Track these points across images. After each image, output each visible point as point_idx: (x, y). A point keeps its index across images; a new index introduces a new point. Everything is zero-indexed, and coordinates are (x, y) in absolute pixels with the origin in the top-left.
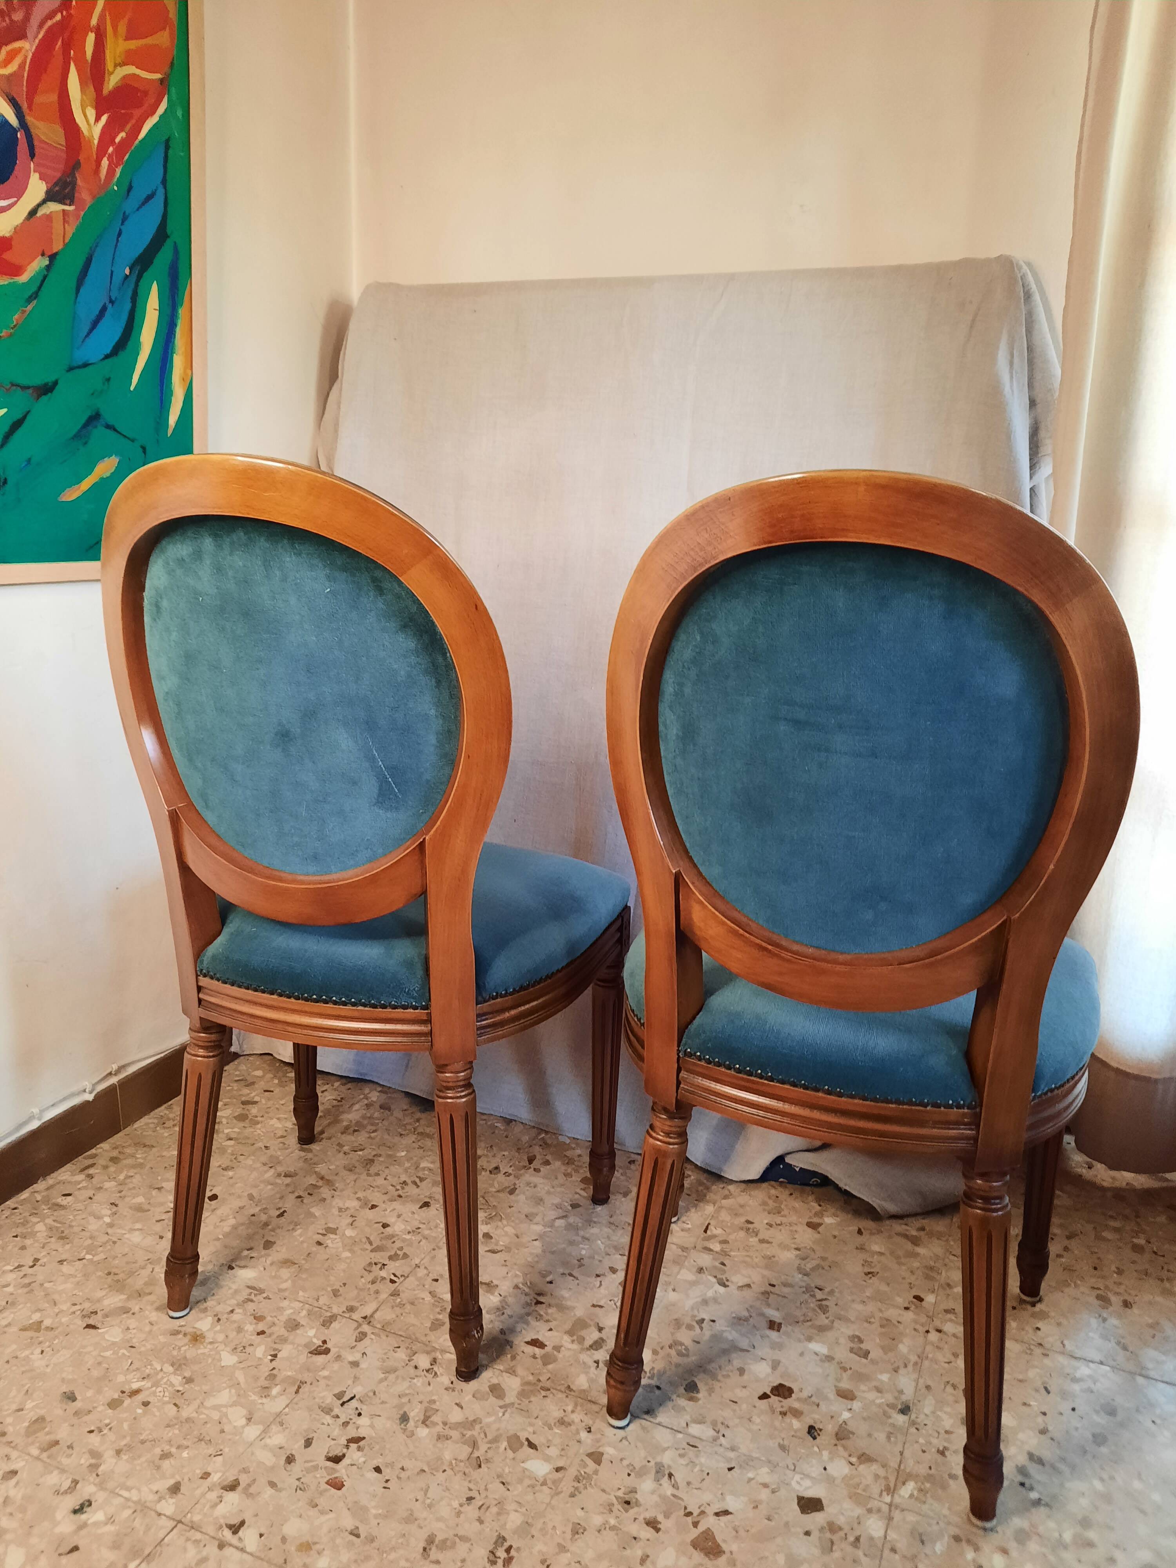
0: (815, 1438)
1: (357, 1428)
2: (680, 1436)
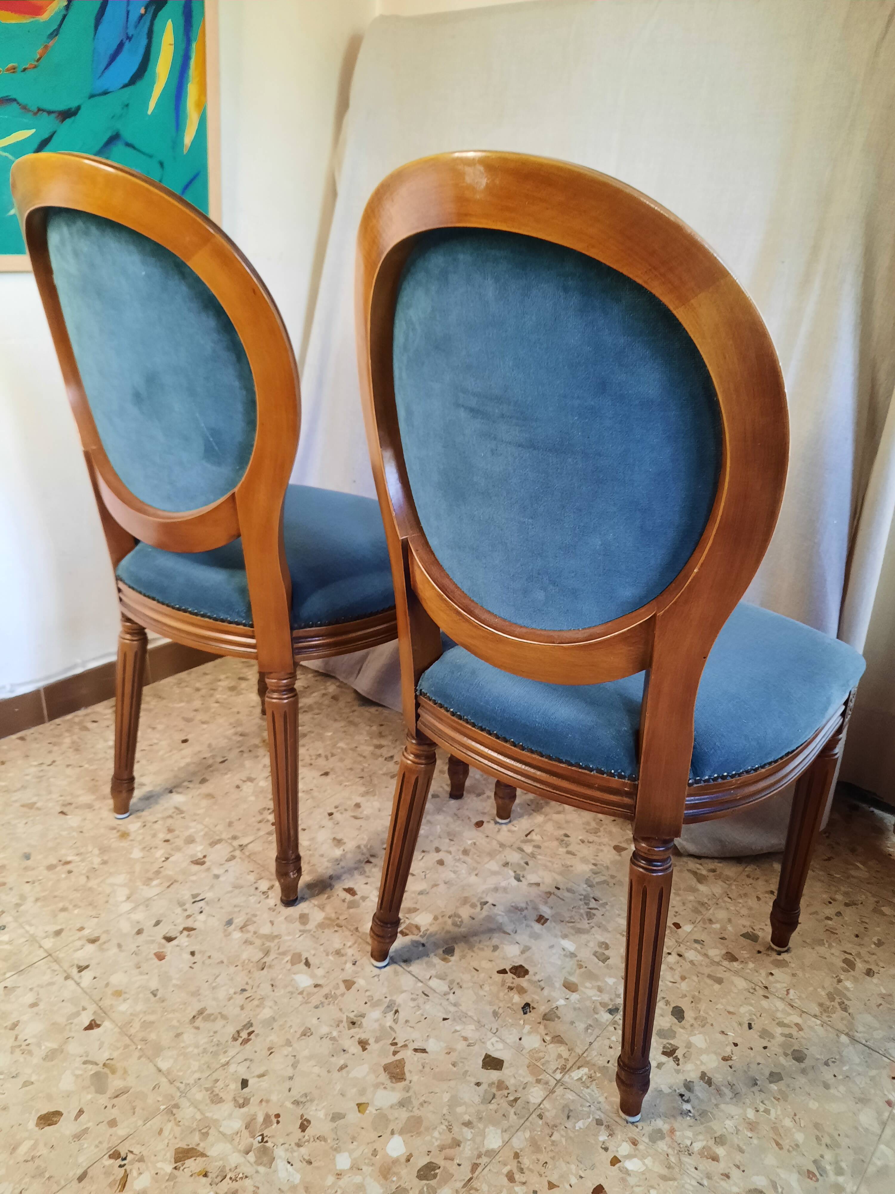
0: (525, 1013)
1: (195, 921)
2: (420, 984)
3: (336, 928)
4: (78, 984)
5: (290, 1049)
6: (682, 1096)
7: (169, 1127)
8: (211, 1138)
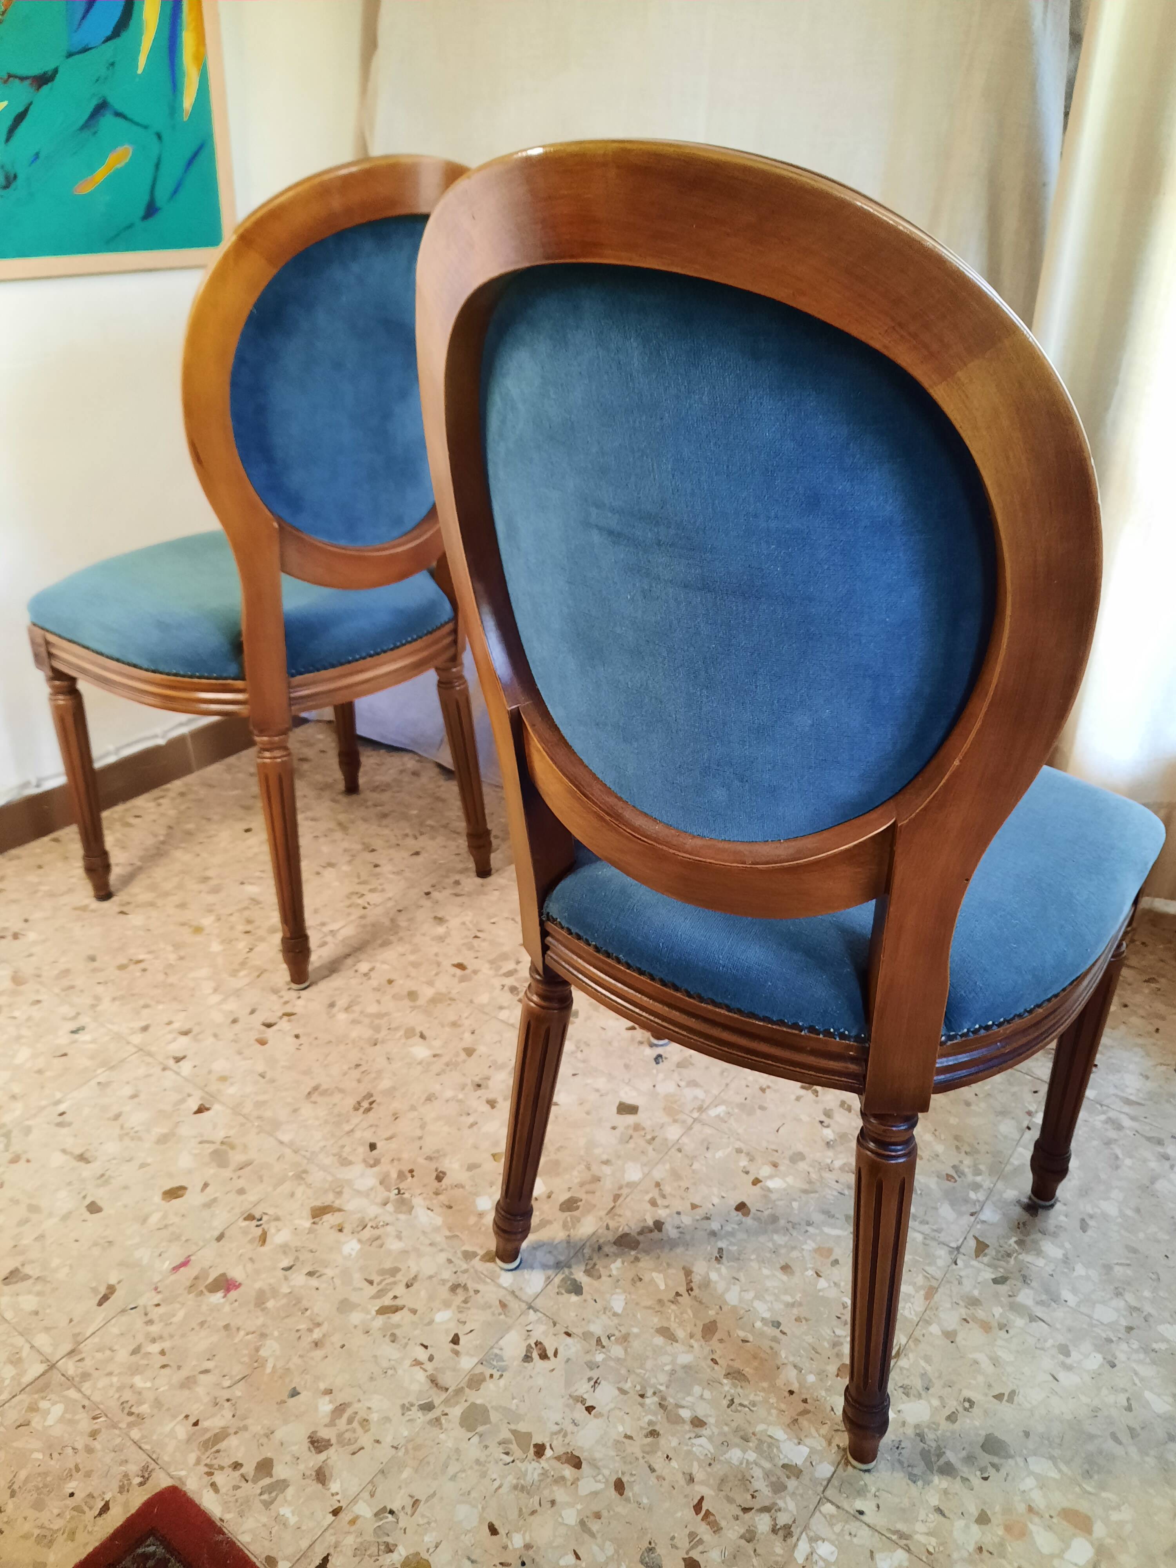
0: (657, 1063)
1: (294, 1006)
3: (449, 1002)
4: (178, 1073)
5: (416, 1113)
6: (821, 1122)
7: (300, 1191)
8: (346, 1196)
